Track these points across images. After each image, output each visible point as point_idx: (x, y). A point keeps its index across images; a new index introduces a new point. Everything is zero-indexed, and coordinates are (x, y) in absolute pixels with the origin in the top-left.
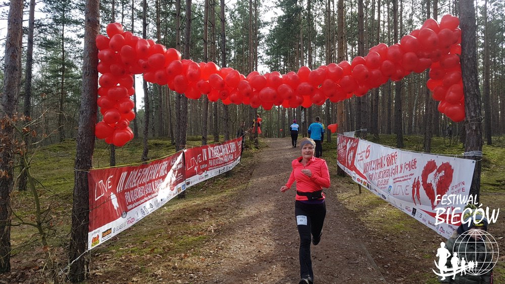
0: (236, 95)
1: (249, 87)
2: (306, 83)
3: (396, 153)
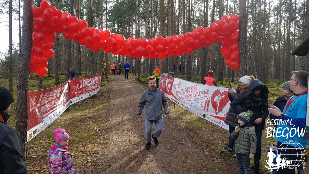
0: (122, 50)
1: (130, 46)
2: (161, 45)
3: (197, 85)
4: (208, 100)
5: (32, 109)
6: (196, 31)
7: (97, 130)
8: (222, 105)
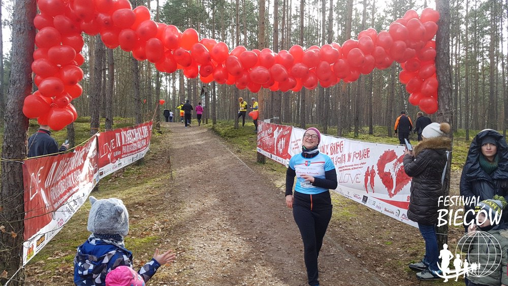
1: (240, 65)
2: (301, 64)
3: (342, 142)
4: (370, 170)
5: (34, 196)
6: (367, 38)
7: (160, 229)
8: (403, 180)
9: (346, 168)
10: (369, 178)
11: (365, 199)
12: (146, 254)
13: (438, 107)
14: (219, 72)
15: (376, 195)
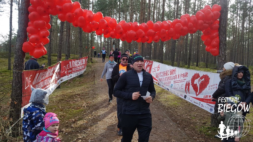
1: (122, 29)
2: (152, 30)
3: (175, 69)
4: (188, 83)
5: (27, 87)
6: (185, 18)
7: (86, 107)
8: (202, 88)
9: (177, 82)
10: (187, 86)
11: (185, 97)
12: (78, 117)
13: (219, 52)
14: (112, 33)
15: (190, 95)
